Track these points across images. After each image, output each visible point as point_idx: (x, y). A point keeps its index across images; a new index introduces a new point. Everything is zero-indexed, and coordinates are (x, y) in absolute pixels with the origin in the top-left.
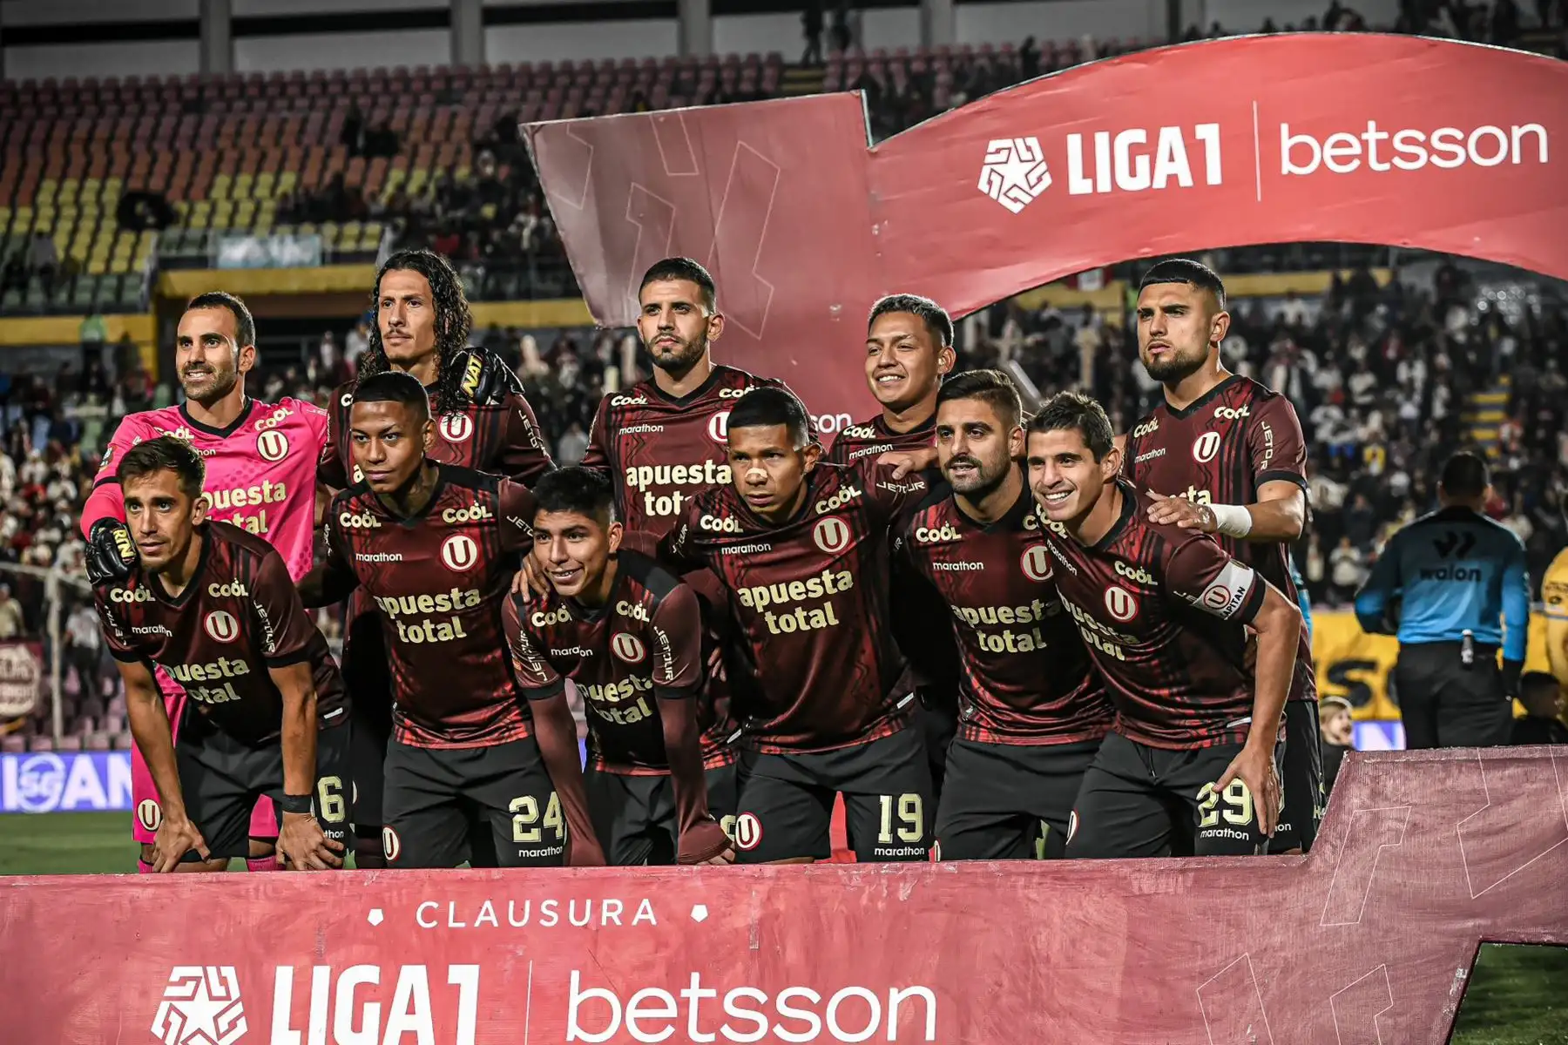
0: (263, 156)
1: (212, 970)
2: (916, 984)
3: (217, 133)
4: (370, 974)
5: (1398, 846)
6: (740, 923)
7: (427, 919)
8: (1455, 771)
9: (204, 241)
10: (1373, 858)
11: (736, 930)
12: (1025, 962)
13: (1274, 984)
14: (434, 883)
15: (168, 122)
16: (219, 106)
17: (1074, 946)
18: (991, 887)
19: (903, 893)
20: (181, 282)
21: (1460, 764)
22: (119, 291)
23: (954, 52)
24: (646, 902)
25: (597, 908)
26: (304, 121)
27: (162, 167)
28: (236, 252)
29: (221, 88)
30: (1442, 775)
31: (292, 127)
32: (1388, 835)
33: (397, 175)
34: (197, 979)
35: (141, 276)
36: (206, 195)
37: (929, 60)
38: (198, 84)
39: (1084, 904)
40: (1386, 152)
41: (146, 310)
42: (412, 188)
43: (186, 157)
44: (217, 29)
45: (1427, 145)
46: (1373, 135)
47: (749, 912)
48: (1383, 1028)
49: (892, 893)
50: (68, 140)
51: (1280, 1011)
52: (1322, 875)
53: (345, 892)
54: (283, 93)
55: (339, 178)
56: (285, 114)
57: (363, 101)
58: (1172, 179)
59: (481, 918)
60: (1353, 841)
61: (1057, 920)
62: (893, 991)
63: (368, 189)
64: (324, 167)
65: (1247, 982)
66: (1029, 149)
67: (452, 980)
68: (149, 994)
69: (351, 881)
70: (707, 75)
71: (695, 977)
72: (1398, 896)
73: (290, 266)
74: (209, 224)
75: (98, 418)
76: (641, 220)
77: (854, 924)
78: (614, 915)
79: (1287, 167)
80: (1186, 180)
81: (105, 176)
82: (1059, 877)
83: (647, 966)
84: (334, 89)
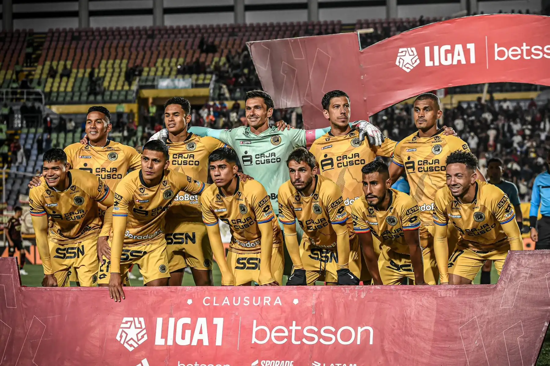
0: (173, 53)
1: (136, 319)
2: (366, 326)
3: (158, 45)
4: (188, 320)
5: (526, 282)
6: (309, 305)
7: (206, 302)
8: (545, 257)
9: (154, 80)
10: (517, 286)
11: (308, 307)
12: (403, 319)
13: (484, 327)
14: (209, 291)
15: (143, 41)
16: (159, 36)
17: (419, 314)
18: (392, 294)
19: (363, 295)
20: (146, 93)
21: (547, 255)
22: (126, 96)
23: (397, 20)
24: (278, 298)
25: (262, 300)
26: (187, 41)
27: (140, 57)
28: (164, 83)
29: (160, 30)
30: (541, 258)
31: (182, 44)
32: (522, 278)
33: (216, 59)
34: (131, 322)
35: (133, 91)
36: (155, 65)
37: (389, 23)
38: (153, 30)
39: (422, 299)
40: (529, 53)
41: (134, 102)
42: (221, 63)
43: (148, 53)
44: (158, 12)
45: (542, 51)
46: (525, 47)
47: (312, 301)
48: (521, 342)
49: (359, 296)
50: (110, 47)
51: (486, 336)
52: (500, 291)
53: (180, 294)
54: (180, 33)
55: (198, 60)
56: (180, 39)
57: (205, 35)
58: (459, 61)
59: (224, 302)
60: (511, 280)
61: (413, 305)
62: (359, 328)
63: (207, 64)
64: (193, 57)
65: (476, 326)
66: (412, 51)
67: (214, 323)
68: (116, 327)
69: (182, 290)
70: (317, 27)
71: (294, 323)
72: (526, 298)
73: (182, 88)
74: (155, 74)
75: (119, 137)
76: (285, 74)
77: (347, 306)
78: (268, 302)
79: (497, 58)
80: (463, 62)
81: (122, 59)
82: (414, 291)
83: (278, 319)
84: (196, 31)
